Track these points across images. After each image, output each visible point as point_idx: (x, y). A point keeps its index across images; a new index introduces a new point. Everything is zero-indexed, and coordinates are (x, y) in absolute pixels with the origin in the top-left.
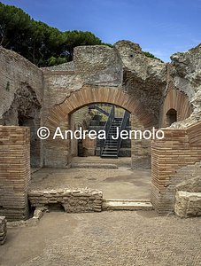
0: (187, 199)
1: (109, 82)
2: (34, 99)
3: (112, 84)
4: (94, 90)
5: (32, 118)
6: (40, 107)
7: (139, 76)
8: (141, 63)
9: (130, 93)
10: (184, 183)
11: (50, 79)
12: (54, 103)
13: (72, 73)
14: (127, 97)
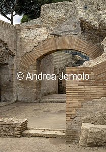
0: (87, 130)
1: (70, 31)
2: (7, 49)
3: (73, 33)
4: (57, 39)
5: (6, 64)
6: (13, 55)
7: (92, 24)
8: (94, 12)
9: (88, 40)
10: (89, 116)
11: (22, 33)
12: (25, 52)
13: (39, 27)
14: (86, 43)
